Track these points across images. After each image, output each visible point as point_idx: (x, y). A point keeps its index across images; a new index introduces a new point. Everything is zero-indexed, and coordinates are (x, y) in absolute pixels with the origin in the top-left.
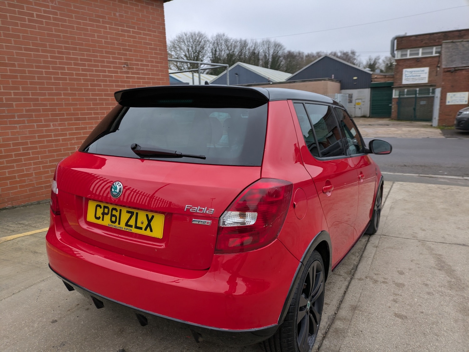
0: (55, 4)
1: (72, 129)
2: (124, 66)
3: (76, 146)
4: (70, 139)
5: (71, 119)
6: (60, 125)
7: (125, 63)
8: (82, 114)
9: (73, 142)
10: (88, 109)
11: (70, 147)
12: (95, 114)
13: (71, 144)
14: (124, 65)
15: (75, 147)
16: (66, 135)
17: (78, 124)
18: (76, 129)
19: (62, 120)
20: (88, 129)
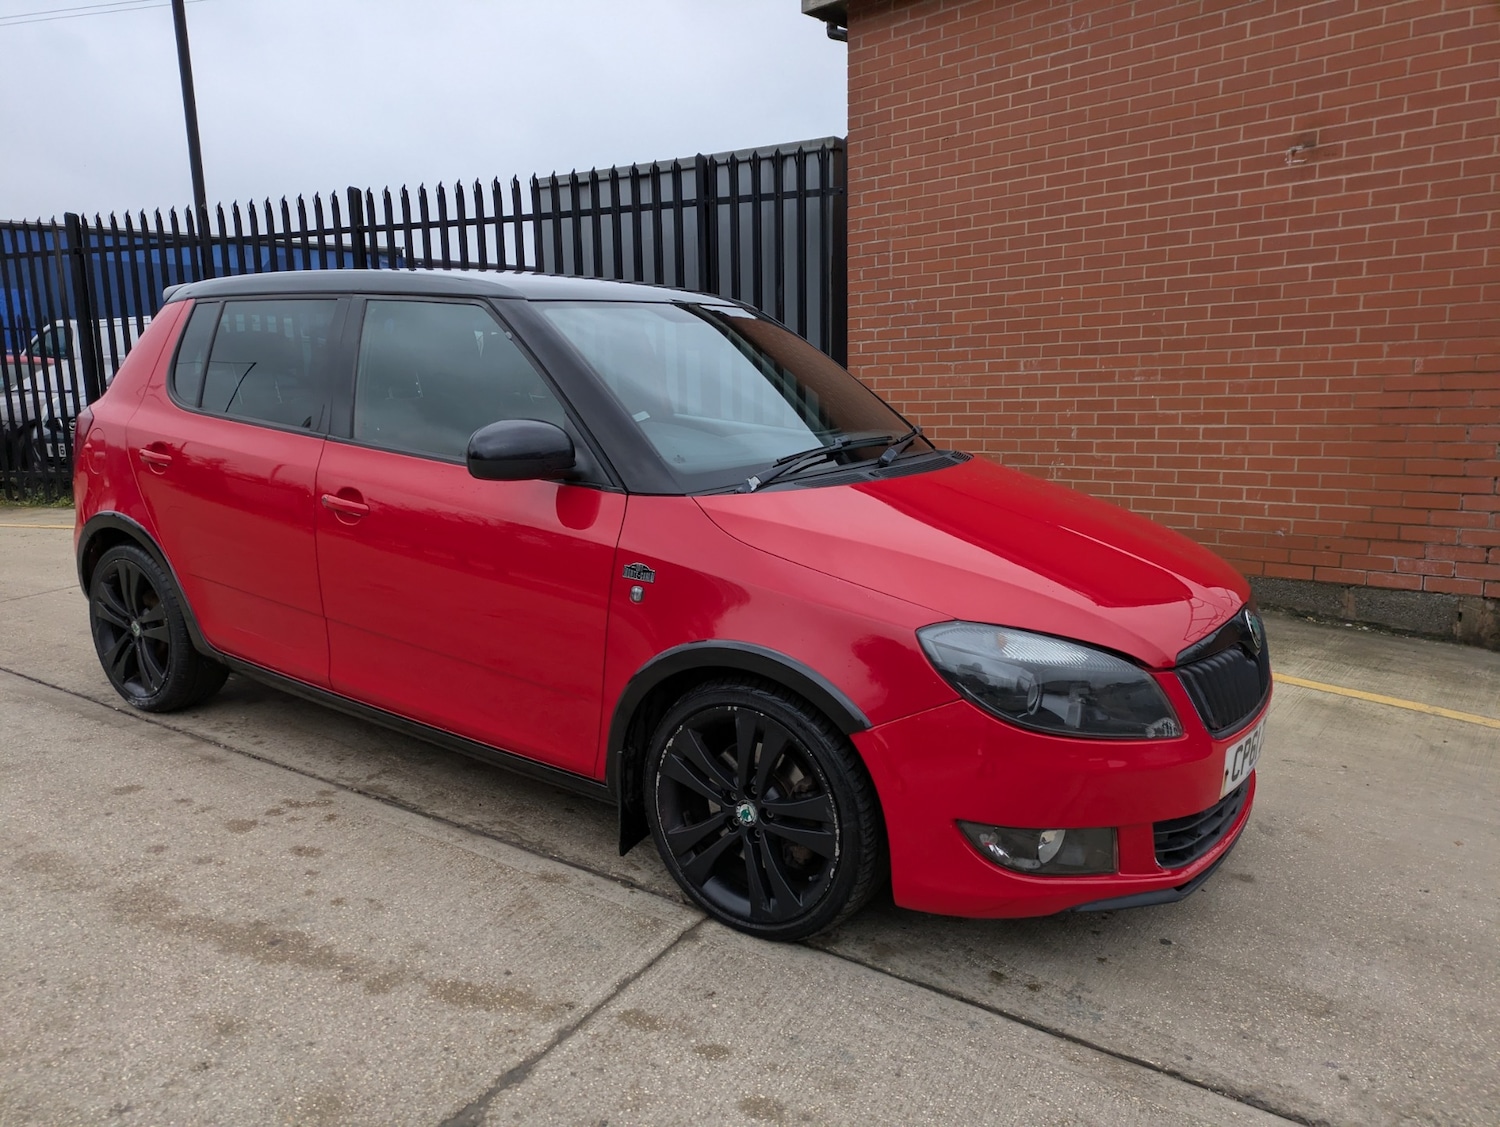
0: (1086, 27)
1: (1070, 378)
2: (1294, 152)
3: (1073, 427)
4: (1062, 406)
5: (1072, 350)
6: (1042, 365)
7: (1298, 140)
8: (1107, 334)
9: (1069, 413)
10: (1129, 318)
11: (1057, 427)
12: (1148, 331)
13: (1063, 420)
14: (1293, 148)
15: (1072, 430)
16: (1051, 392)
17: (1091, 363)
18: (1083, 377)
19: (1048, 351)
20: (1117, 378)
